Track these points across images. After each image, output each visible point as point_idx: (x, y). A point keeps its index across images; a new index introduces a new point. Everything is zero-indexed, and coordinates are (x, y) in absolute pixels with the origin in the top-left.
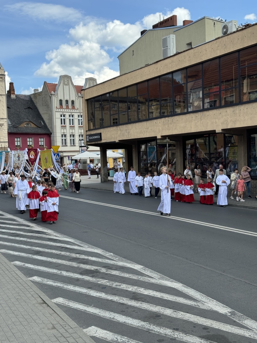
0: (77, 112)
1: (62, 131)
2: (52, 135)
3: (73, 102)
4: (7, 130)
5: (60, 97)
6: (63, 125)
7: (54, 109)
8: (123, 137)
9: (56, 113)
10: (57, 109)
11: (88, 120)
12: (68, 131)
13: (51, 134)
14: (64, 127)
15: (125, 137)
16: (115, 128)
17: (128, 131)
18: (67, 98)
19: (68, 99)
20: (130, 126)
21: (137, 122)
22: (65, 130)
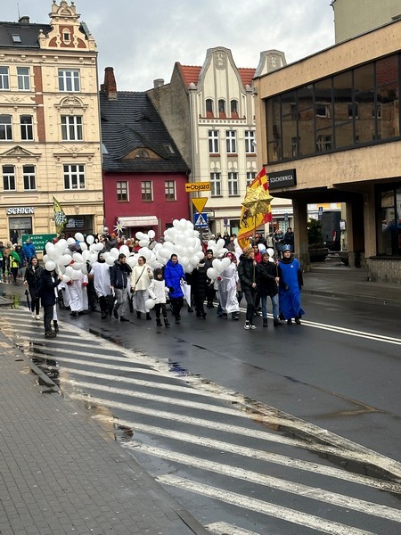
0: (243, 124)
1: (213, 166)
2: (191, 175)
3: (234, 103)
4: (100, 167)
5: (208, 92)
6: (214, 152)
7: (196, 120)
8: (343, 176)
9: (199, 127)
10: (202, 120)
11: (268, 143)
12: (224, 166)
13: (189, 172)
14: (215, 156)
15: (348, 176)
16: (325, 158)
17: (353, 164)
18: (222, 95)
19: (224, 96)
20: (358, 153)
21: (374, 145)
22: (218, 163)
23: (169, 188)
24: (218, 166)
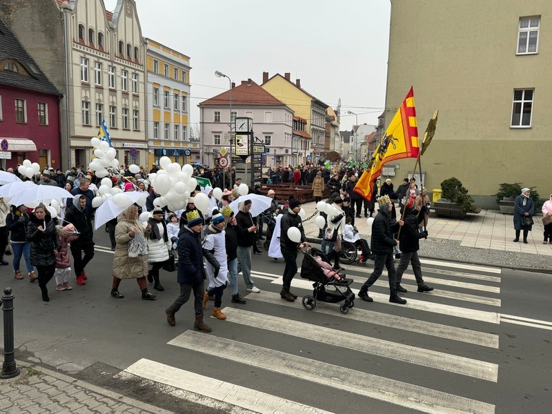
0: (107, 58)
2: (63, 100)
3: (101, 36)
5: (81, 19)
6: (84, 81)
7: (70, 44)
9: (74, 51)
10: (75, 44)
12: (93, 97)
13: (62, 96)
14: (86, 86)
18: (92, 24)
19: (93, 26)
23: (40, 111)
24: (88, 95)
